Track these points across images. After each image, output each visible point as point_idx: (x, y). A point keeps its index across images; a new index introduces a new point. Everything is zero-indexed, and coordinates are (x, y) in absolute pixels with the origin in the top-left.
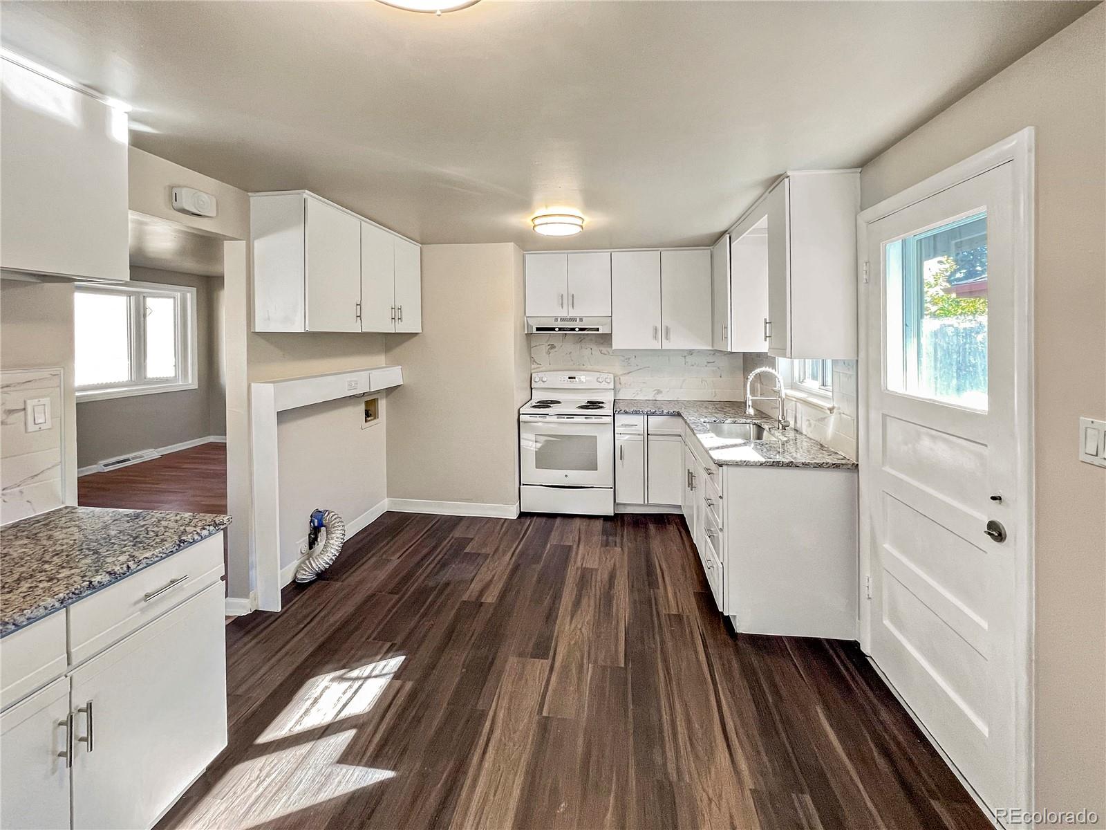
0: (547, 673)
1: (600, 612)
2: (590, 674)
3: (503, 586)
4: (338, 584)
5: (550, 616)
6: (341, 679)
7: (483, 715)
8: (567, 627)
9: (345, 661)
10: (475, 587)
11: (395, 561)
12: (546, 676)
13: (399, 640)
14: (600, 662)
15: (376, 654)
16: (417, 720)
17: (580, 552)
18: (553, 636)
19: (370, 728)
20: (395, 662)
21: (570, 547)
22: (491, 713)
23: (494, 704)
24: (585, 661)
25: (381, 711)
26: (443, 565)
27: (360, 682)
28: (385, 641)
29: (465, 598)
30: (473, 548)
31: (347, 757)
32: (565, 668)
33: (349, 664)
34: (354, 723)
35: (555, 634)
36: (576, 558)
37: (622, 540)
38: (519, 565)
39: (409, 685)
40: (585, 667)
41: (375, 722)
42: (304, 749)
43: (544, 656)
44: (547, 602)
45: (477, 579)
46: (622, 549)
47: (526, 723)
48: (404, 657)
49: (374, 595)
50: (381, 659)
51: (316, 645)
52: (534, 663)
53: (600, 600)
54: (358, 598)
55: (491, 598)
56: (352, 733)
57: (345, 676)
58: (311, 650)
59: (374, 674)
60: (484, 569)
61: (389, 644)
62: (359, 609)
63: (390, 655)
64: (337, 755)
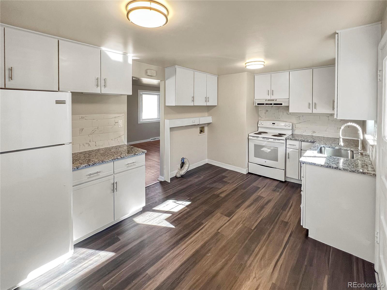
0: (226, 221)
1: (256, 210)
2: (240, 227)
3: (229, 193)
4: (185, 180)
5: (238, 207)
6: (175, 202)
7: (202, 224)
8: (241, 211)
9: (177, 199)
10: (220, 191)
11: (202, 177)
12: (225, 222)
13: (191, 198)
14: (246, 225)
15: (185, 200)
16: (186, 218)
17: (262, 190)
18: (235, 212)
19: (175, 216)
20: (188, 203)
21: (259, 188)
22: (205, 224)
23: (207, 223)
24: (241, 223)
25: (179, 213)
26: (215, 182)
27: (179, 204)
28: (189, 197)
29: (215, 193)
30: (226, 180)
31: (167, 219)
32: (233, 222)
33: (178, 199)
34: (172, 213)
35: (236, 212)
36: (259, 192)
37: (282, 191)
38: (238, 188)
39: (189, 210)
40: (240, 224)
41: (177, 214)
42: (160, 214)
43: (229, 216)
44: (240, 202)
45: (222, 189)
46: (280, 194)
47: (213, 231)
48: (191, 203)
49: (192, 185)
50: (186, 201)
51: (173, 193)
52: (224, 217)
53: (259, 207)
54: (188, 184)
55: (223, 195)
56: (171, 215)
57: (176, 202)
58: (172, 193)
59: (182, 204)
60: (226, 186)
61: (189, 198)
62: (187, 187)
63: (188, 201)
64: (166, 218)
